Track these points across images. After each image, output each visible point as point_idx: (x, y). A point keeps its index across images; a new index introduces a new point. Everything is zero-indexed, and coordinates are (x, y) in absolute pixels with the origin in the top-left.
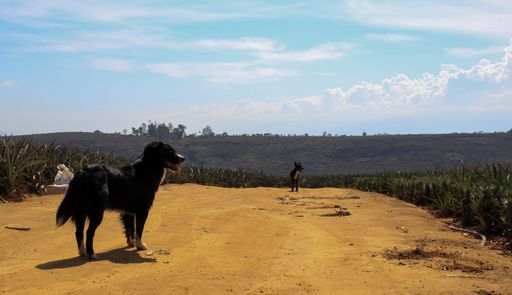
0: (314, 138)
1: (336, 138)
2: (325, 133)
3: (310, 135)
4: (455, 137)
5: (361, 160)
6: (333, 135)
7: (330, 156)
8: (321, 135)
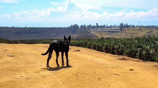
0: (9, 28)
1: (17, 28)
2: (13, 26)
3: (8, 27)
4: (53, 28)
5: (25, 35)
6: (16, 27)
7: (15, 34)
8: (12, 27)
